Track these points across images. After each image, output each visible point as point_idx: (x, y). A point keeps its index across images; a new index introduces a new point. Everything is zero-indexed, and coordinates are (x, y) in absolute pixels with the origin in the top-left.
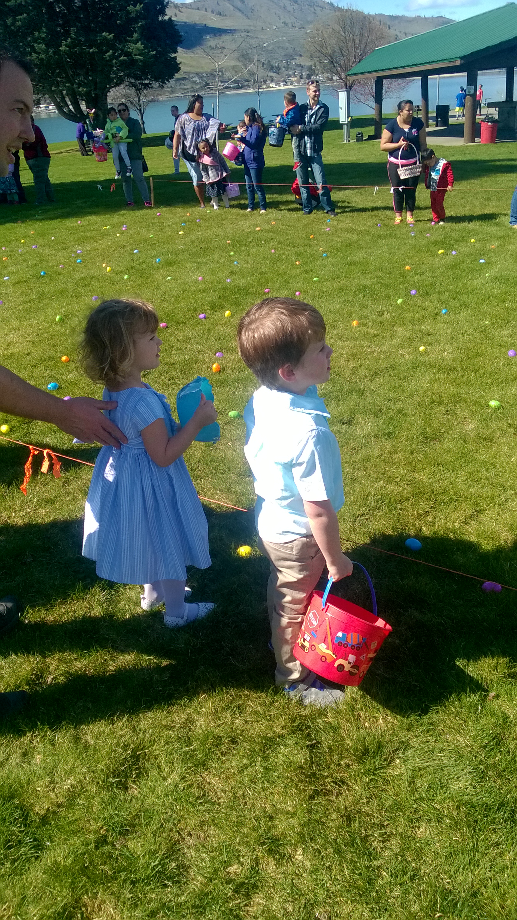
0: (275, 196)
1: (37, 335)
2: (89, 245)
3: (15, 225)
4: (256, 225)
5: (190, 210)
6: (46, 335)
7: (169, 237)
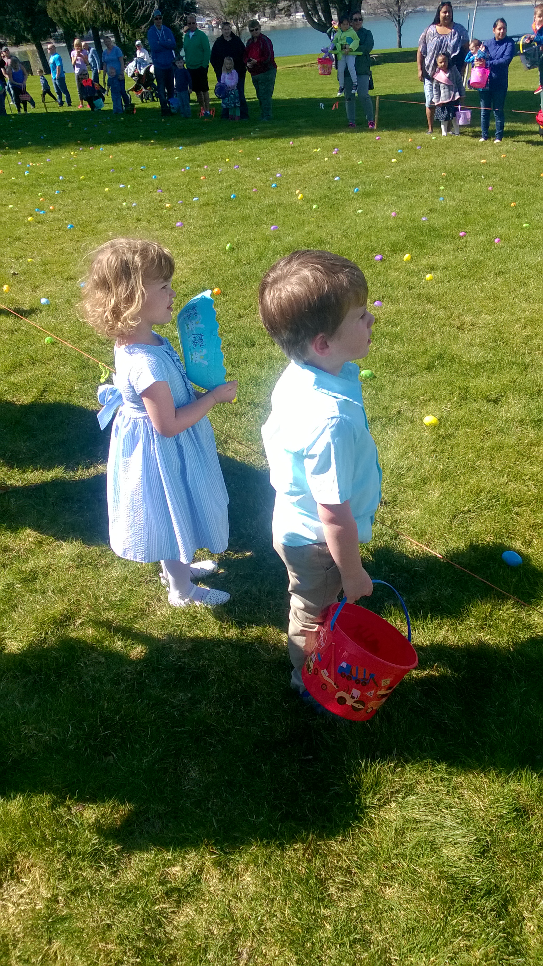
0: (519, 124)
1: (201, 263)
2: (292, 169)
3: (227, 142)
4: (482, 157)
5: (414, 135)
6: (210, 263)
7: (379, 165)
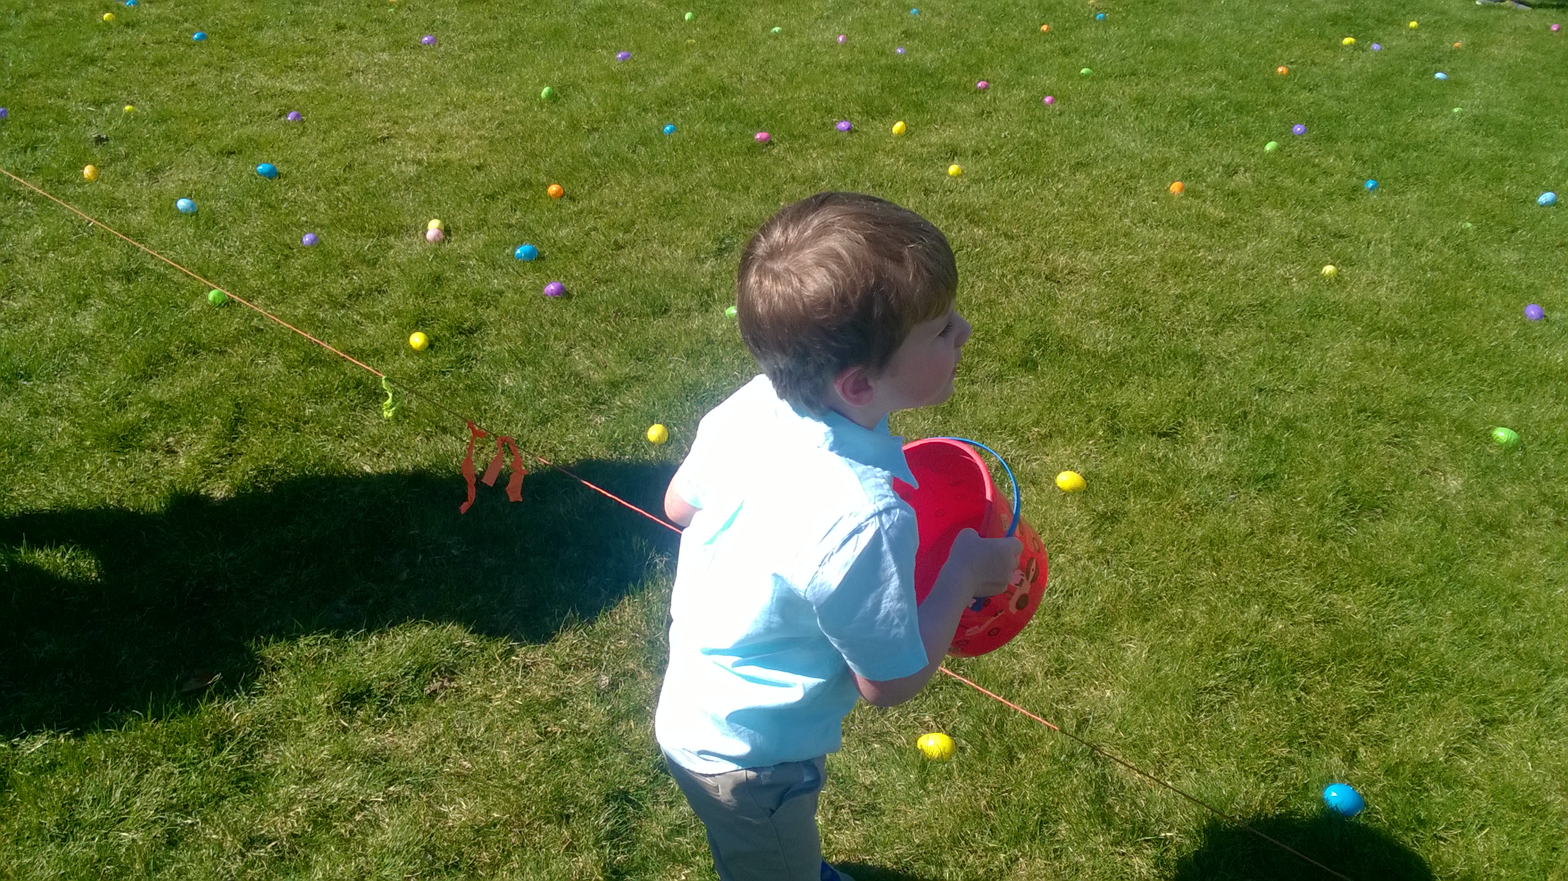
1: (501, 124)
6: (519, 127)
